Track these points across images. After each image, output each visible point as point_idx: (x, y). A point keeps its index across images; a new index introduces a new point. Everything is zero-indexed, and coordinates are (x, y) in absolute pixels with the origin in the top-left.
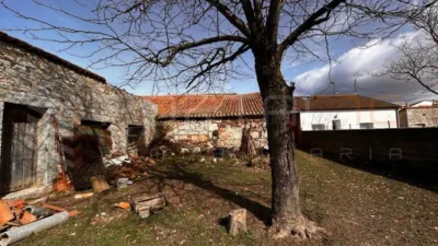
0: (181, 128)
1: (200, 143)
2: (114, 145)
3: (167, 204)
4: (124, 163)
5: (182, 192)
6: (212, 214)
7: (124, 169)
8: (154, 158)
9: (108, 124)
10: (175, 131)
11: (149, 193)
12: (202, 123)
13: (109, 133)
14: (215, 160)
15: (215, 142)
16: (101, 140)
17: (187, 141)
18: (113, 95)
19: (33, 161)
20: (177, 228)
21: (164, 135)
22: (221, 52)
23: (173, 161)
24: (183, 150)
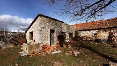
0: (83, 33)
1: (90, 37)
2: (66, 37)
3: (82, 54)
4: (69, 42)
5: (86, 52)
6: (99, 61)
7: (69, 43)
8: (76, 41)
9: (65, 32)
10: (81, 34)
11: (76, 50)
12: (90, 31)
13: (65, 34)
14: (96, 43)
15: (95, 37)
16: (64, 36)
17: (85, 37)
18: (66, 26)
19: (54, 40)
20: (87, 62)
21: (78, 35)
22: (100, 6)
23: (81, 42)
24: (84, 39)
